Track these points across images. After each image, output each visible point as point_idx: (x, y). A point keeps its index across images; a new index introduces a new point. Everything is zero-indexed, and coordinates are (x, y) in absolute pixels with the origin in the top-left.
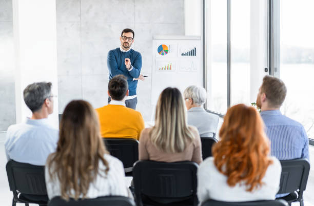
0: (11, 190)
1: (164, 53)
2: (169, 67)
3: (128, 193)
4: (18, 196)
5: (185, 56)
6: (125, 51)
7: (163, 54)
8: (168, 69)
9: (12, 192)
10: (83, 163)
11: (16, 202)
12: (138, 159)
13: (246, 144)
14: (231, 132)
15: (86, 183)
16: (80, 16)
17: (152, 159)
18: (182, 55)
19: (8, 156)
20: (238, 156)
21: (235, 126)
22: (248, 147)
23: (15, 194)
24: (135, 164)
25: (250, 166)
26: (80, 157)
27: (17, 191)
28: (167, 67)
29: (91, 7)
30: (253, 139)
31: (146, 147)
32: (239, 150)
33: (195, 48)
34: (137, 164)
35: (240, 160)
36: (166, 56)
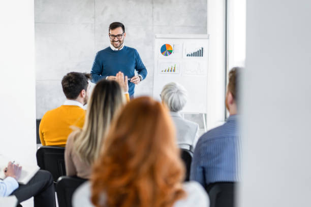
1: (168, 53)
2: (173, 69)
5: (191, 57)
7: (166, 55)
16: (94, 17)
18: (188, 55)
28: (170, 69)
29: (106, 8)
33: (203, 49)
36: (170, 56)
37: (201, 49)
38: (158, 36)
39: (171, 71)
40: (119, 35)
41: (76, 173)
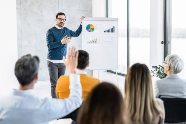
1: (91, 30)
2: (95, 41)
5: (106, 33)
6: (61, 29)
7: (90, 31)
8: (94, 42)
18: (104, 32)
28: (93, 41)
36: (92, 33)
37: (113, 28)
39: (92, 42)
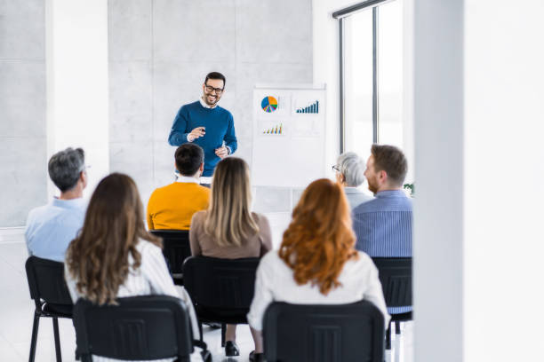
0: (32, 298)
1: (271, 109)
2: (278, 129)
3: (184, 295)
4: (42, 308)
5: (301, 113)
6: (209, 107)
7: (269, 111)
8: (276, 132)
9: (33, 301)
10: (114, 259)
11: (40, 316)
12: (190, 255)
13: (320, 231)
14: (305, 214)
15: (115, 285)
16: (152, 51)
17: (204, 254)
18: (298, 112)
19: (31, 252)
20: (310, 245)
21: (311, 206)
22: (324, 234)
23: (38, 305)
24: (185, 261)
25: (323, 258)
26: (112, 251)
27: (41, 300)
28: (274, 130)
30: (331, 227)
31: (196, 235)
32: (312, 237)
33: (318, 102)
34: (188, 262)
35: (312, 250)
36: (273, 113)
37: (315, 103)
38: (258, 85)
40: (217, 90)
41: (201, 252)
